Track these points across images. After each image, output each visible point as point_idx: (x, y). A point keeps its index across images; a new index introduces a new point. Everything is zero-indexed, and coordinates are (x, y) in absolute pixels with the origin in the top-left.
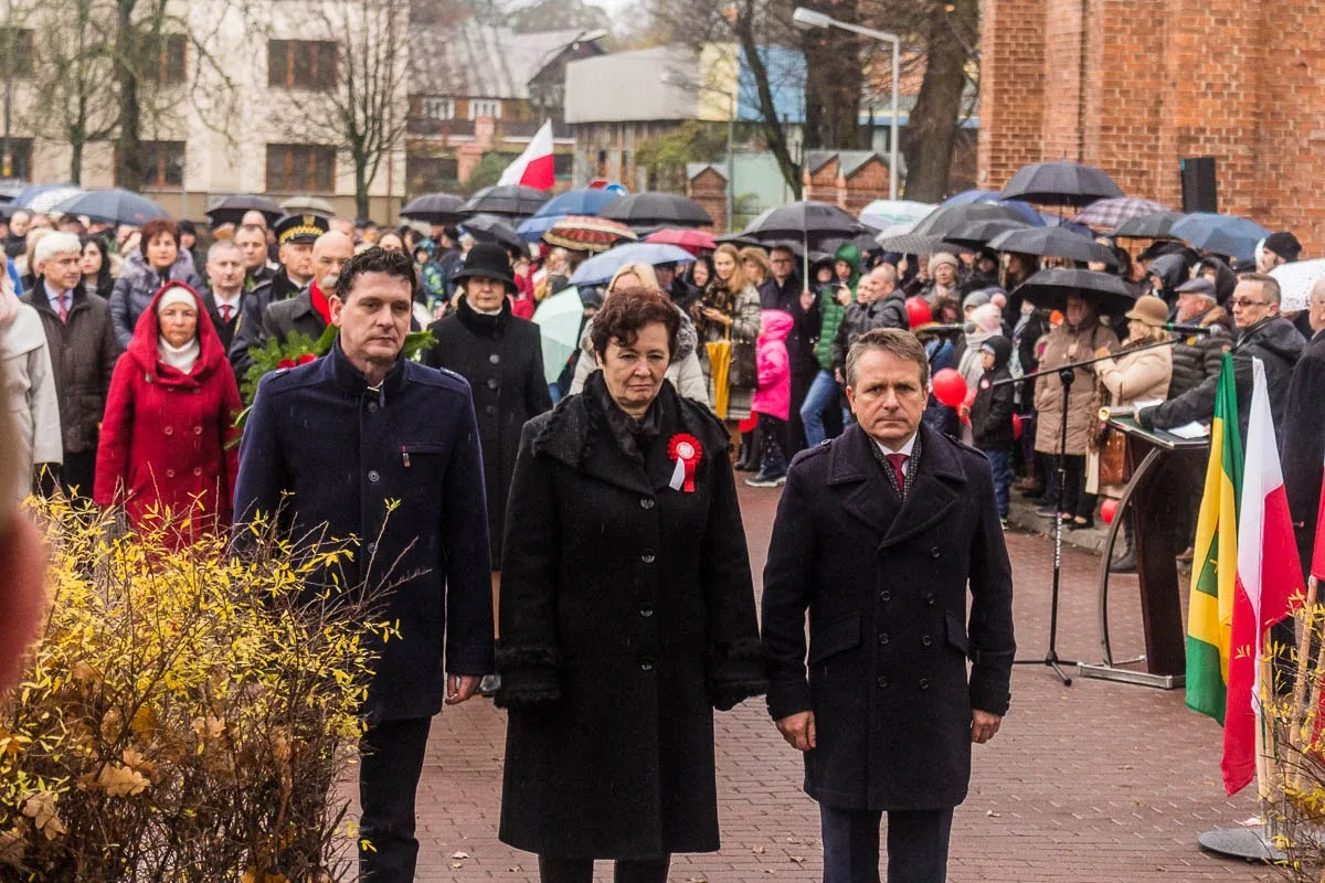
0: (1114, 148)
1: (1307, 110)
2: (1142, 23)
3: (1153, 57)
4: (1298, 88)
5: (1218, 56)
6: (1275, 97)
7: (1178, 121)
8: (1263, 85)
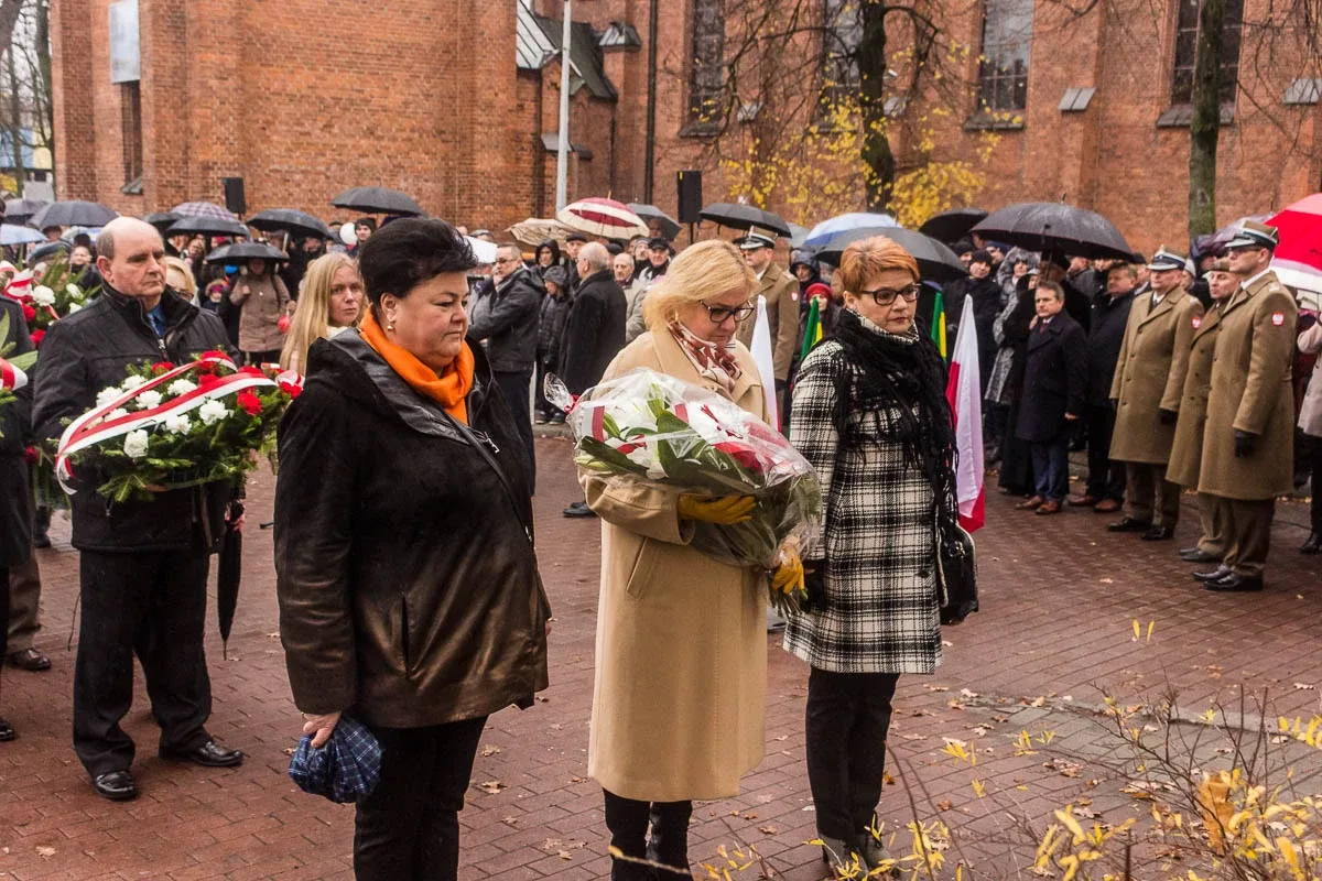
0: (164, 172)
1: (267, 152)
2: (175, 103)
3: (182, 122)
4: (262, 141)
5: (222, 121)
6: (251, 145)
7: (201, 158)
8: (245, 139)
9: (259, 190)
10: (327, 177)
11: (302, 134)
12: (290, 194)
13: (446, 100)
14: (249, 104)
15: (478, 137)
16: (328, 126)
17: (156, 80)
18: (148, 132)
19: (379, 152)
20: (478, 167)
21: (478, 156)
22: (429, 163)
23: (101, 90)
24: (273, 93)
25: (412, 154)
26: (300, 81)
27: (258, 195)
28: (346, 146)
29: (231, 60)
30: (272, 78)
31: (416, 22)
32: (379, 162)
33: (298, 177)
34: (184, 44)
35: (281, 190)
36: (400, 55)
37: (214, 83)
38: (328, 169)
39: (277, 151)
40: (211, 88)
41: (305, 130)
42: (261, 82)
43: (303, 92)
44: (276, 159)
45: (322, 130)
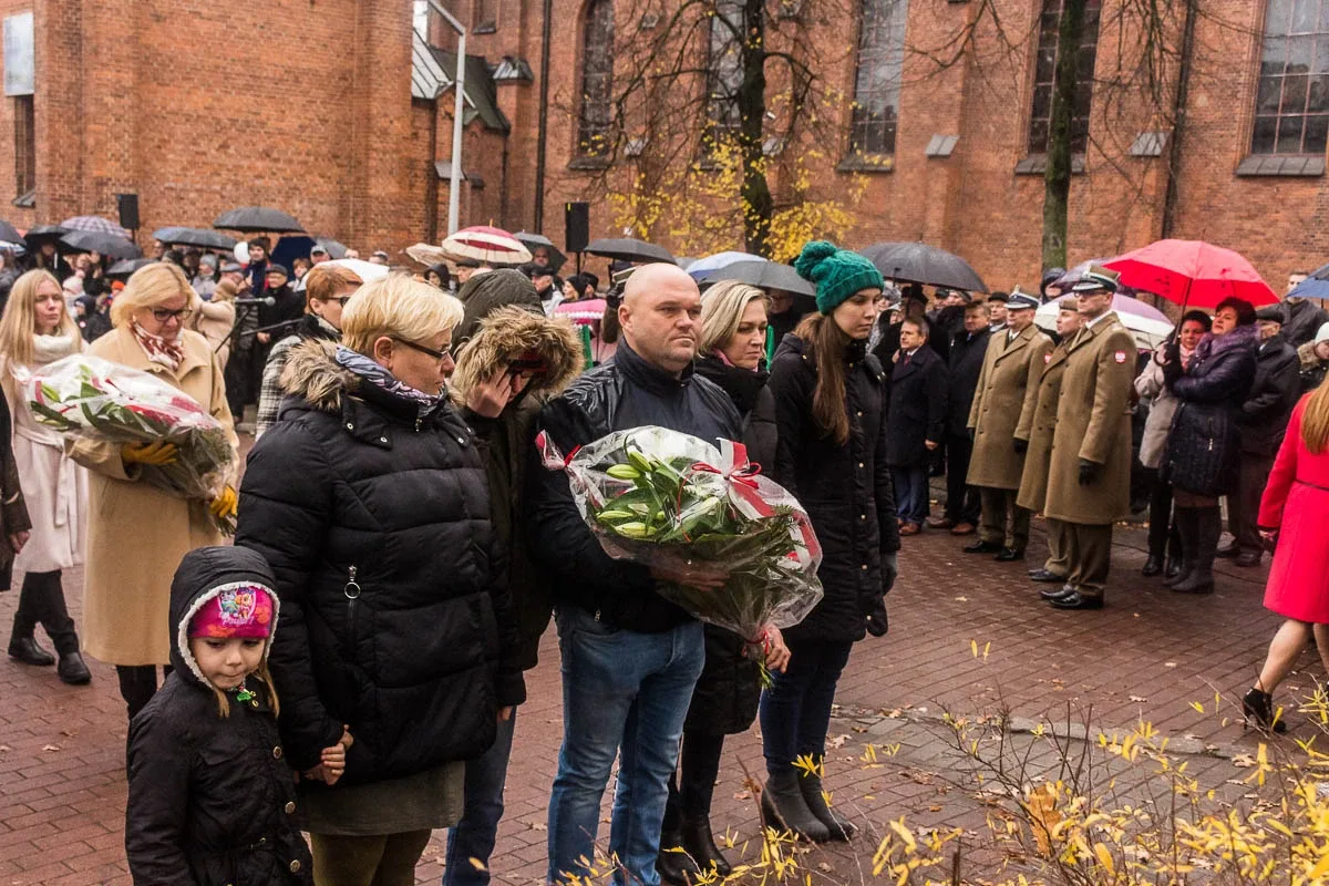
0: (57, 187)
1: (163, 171)
2: (70, 118)
3: (77, 137)
4: (157, 159)
5: (117, 138)
6: (146, 163)
7: (95, 173)
8: (140, 156)
9: (154, 207)
10: (223, 197)
11: (197, 153)
12: (185, 212)
13: (342, 126)
14: (145, 122)
15: (372, 163)
16: (224, 146)
17: (51, 95)
18: (42, 146)
19: (274, 174)
21: (373, 181)
22: (327, 188)
24: (169, 113)
25: (308, 177)
26: (198, 101)
27: (152, 212)
28: (242, 167)
29: (128, 79)
30: (170, 98)
31: (313, 49)
32: (273, 183)
33: (192, 195)
34: (80, 60)
35: (176, 208)
36: (297, 80)
37: (110, 100)
38: (223, 189)
39: (171, 166)
40: (106, 104)
41: (201, 150)
42: (158, 101)
43: (201, 113)
44: (171, 177)
45: (217, 150)
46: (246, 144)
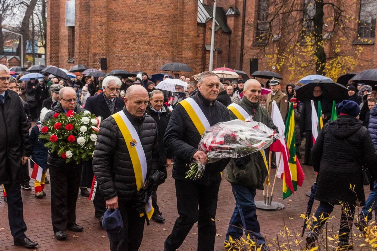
0: (81, 56)
1: (115, 50)
2: (86, 33)
3: (88, 40)
4: (113, 46)
5: (100, 40)
6: (109, 48)
7: (93, 51)
8: (107, 45)
9: (111, 62)
10: (134, 58)
11: (126, 44)
12: (121, 64)
13: (173, 33)
14: (109, 33)
15: (184, 46)
16: (135, 41)
17: (80, 26)
18: (77, 43)
19: (151, 50)
20: (183, 56)
21: (184, 52)
22: (167, 54)
23: (62, 29)
24: (117, 31)
25: (162, 51)
26: (126, 26)
27: (111, 64)
28: (140, 48)
29: (104, 20)
30: (117, 26)
31: (164, 7)
32: (150, 53)
33: (124, 58)
34: (89, 14)
35: (118, 62)
36: (159, 18)
37: (98, 27)
38: (134, 56)
39: (118, 49)
40: (97, 29)
41: (127, 43)
42: (113, 27)
43: (127, 30)
44: (117, 52)
45: (132, 43)
46: (142, 41)
